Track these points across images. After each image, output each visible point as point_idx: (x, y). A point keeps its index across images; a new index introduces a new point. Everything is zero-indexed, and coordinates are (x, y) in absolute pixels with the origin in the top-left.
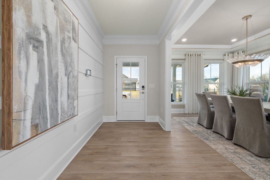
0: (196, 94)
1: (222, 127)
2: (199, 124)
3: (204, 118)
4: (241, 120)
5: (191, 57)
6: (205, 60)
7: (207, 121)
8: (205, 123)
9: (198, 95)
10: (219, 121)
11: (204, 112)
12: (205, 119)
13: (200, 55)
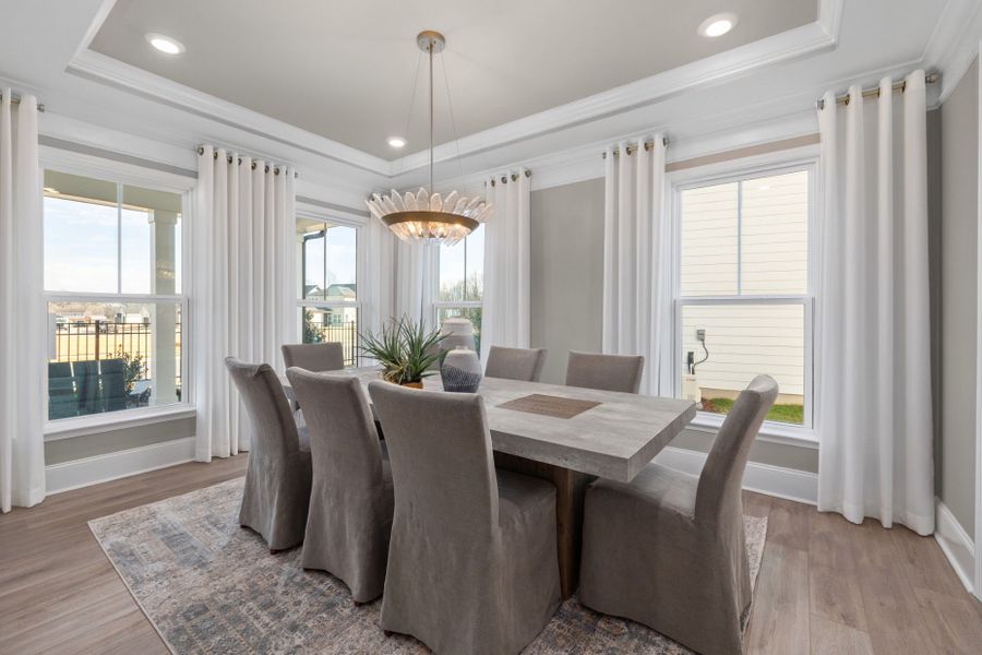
0: (228, 361)
1: (340, 542)
2: (243, 527)
3: (267, 497)
4: (411, 504)
5: (229, 169)
6: (299, 199)
7: (279, 514)
8: (270, 524)
9: (240, 372)
10: (328, 506)
11: (267, 462)
12: (271, 501)
13: (277, 172)
